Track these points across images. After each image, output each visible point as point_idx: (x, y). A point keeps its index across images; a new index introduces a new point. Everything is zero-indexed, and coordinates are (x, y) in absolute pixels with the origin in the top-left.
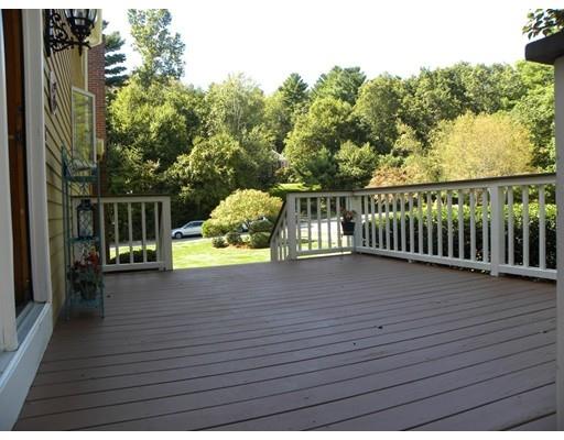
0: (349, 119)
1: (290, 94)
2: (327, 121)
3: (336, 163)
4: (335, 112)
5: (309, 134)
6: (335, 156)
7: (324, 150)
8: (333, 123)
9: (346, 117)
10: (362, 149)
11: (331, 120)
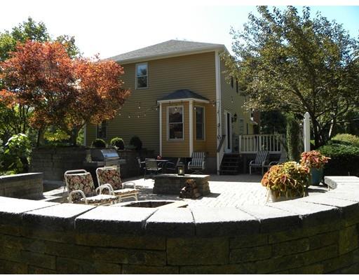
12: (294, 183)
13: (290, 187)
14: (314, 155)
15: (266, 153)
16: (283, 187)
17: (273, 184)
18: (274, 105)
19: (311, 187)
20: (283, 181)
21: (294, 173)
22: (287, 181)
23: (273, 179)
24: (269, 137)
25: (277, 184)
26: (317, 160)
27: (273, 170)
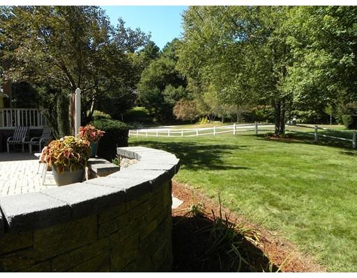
0: (172, 72)
1: (148, 54)
2: (160, 72)
3: (162, 96)
4: (164, 67)
5: (149, 80)
6: (162, 93)
7: (156, 89)
8: (163, 74)
9: (170, 70)
10: (178, 89)
11: (161, 72)
12: (77, 156)
13: (73, 162)
14: (90, 129)
15: (25, 129)
16: (66, 161)
17: (56, 160)
18: (39, 78)
19: (90, 160)
20: (67, 155)
21: (76, 147)
22: (71, 155)
23: (55, 154)
24: (28, 111)
25: (60, 159)
26: (94, 133)
27: (53, 145)
